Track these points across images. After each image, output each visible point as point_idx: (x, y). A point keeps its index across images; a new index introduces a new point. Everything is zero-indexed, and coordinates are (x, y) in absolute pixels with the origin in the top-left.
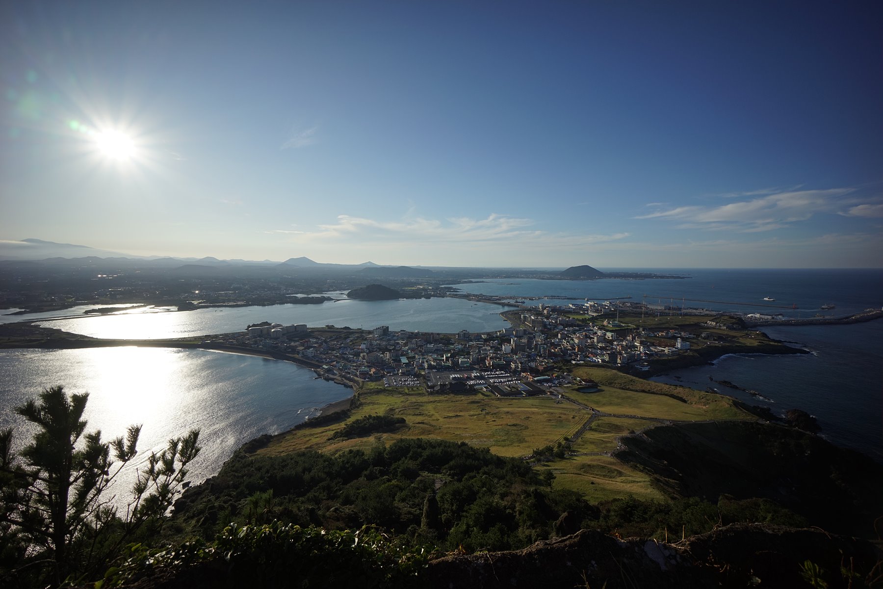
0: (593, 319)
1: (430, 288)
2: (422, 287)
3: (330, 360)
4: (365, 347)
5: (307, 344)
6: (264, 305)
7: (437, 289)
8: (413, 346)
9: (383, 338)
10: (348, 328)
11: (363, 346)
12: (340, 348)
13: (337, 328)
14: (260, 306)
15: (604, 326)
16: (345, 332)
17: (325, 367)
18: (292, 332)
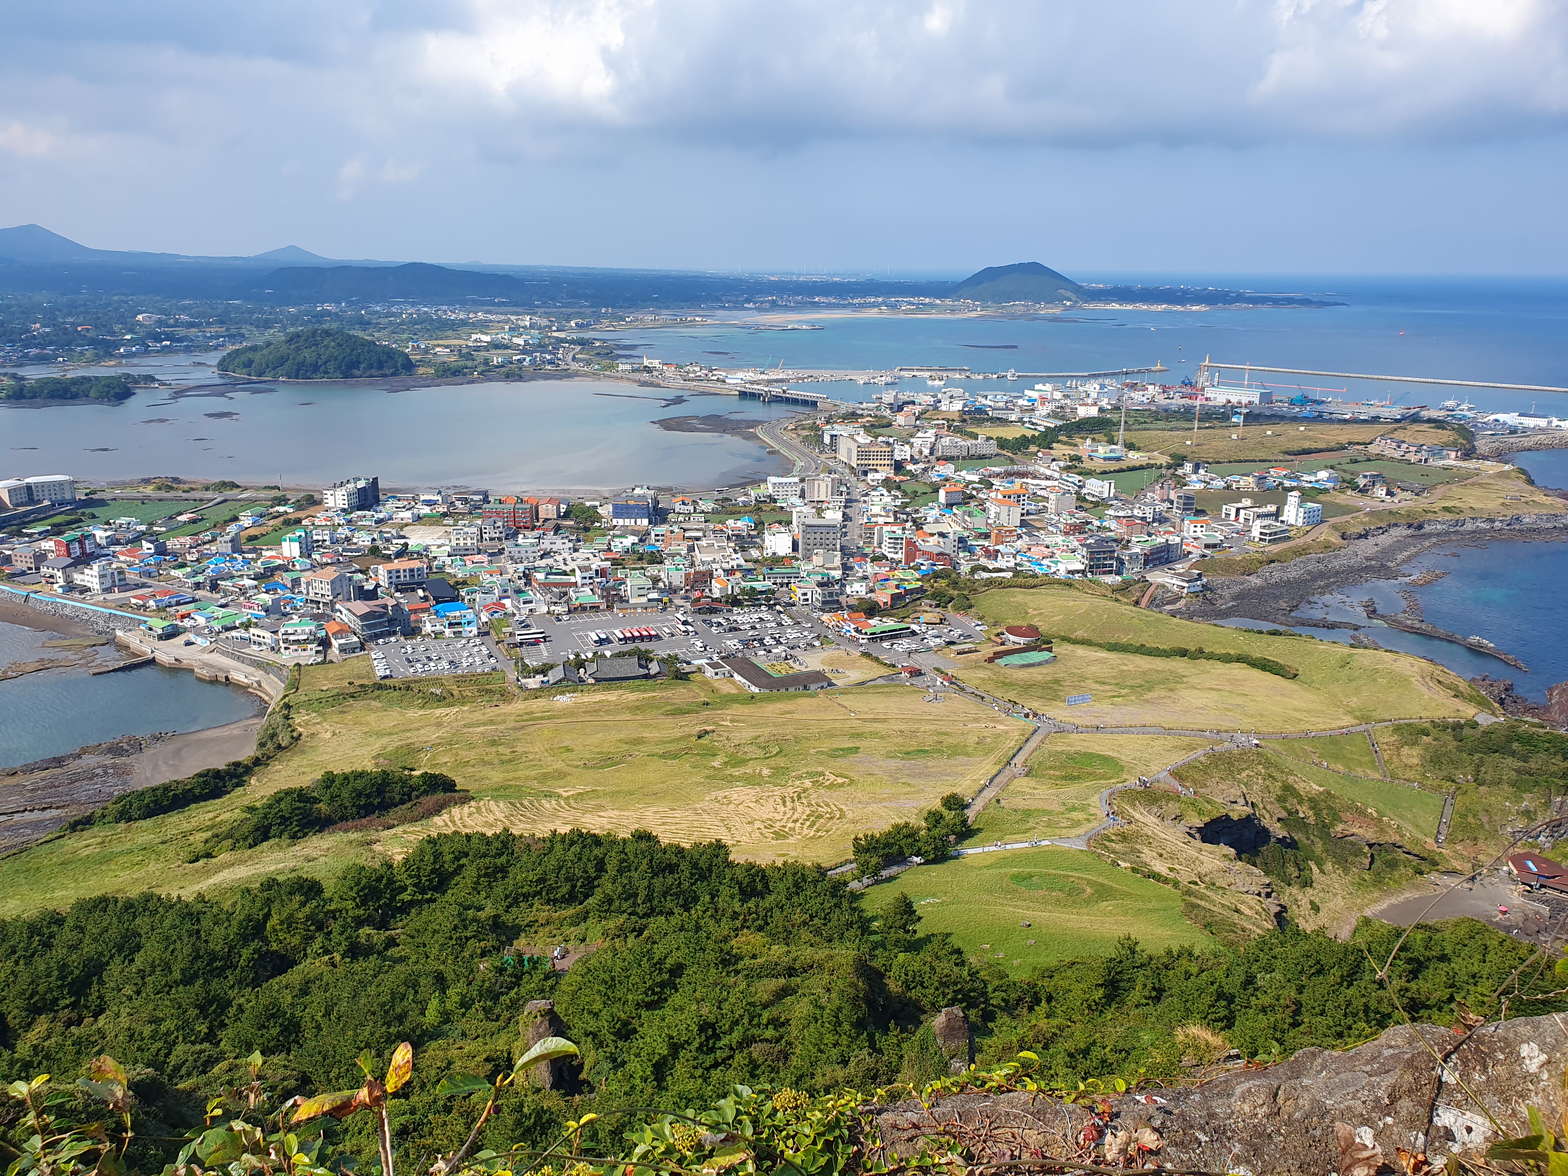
0: (1047, 439)
2: (487, 338)
3: (174, 601)
4: (296, 552)
5: (82, 547)
7: (542, 346)
9: (361, 518)
10: (234, 486)
11: (290, 549)
15: (1078, 459)
16: (219, 499)
17: (158, 625)
18: (18, 505)
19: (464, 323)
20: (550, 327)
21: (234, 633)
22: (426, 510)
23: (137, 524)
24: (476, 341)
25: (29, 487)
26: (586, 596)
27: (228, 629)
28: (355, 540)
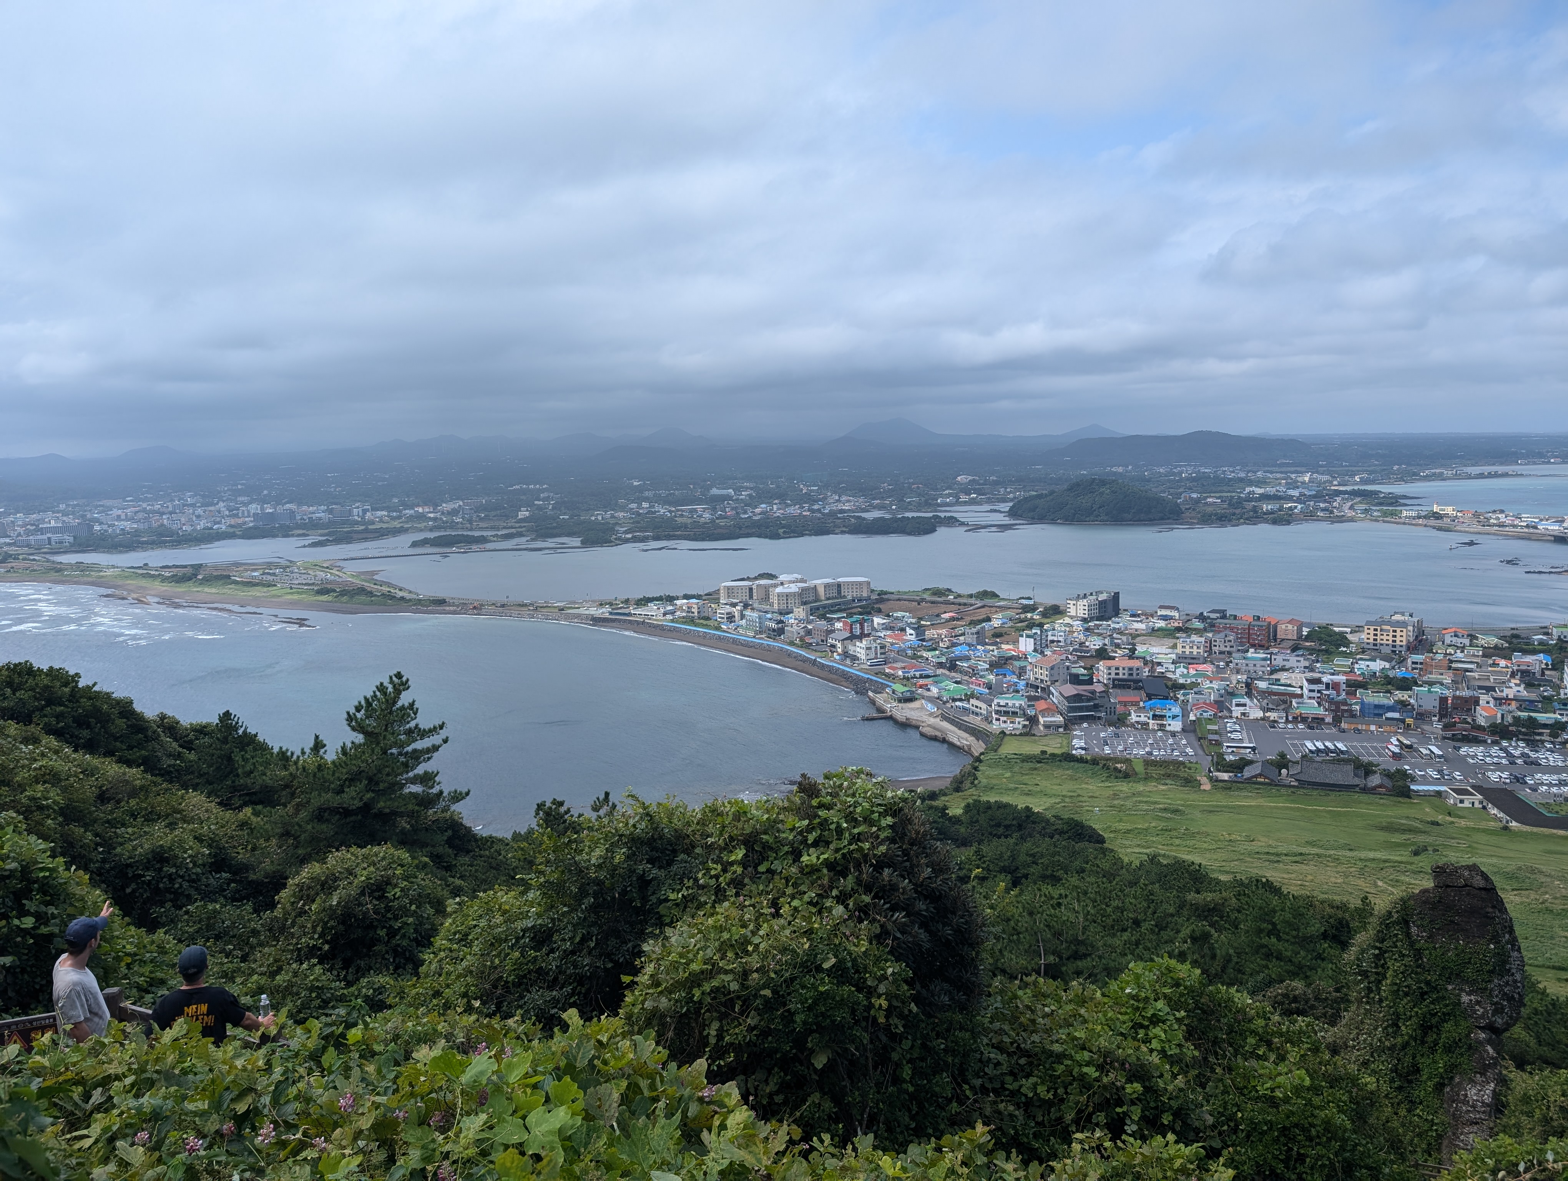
1: (1295, 493)
2: (1261, 491)
3: (918, 674)
5: (862, 628)
6: (775, 536)
7: (1318, 497)
8: (1195, 651)
9: (1097, 626)
10: (994, 595)
11: (1026, 645)
12: (954, 645)
13: (959, 596)
14: (766, 537)
16: (979, 605)
17: (899, 688)
18: (828, 599)
19: (1241, 480)
20: (1331, 482)
21: (958, 703)
22: (1161, 624)
23: (909, 617)
24: (1249, 493)
25: (839, 585)
26: (1311, 707)
27: (954, 700)
28: (1087, 644)
